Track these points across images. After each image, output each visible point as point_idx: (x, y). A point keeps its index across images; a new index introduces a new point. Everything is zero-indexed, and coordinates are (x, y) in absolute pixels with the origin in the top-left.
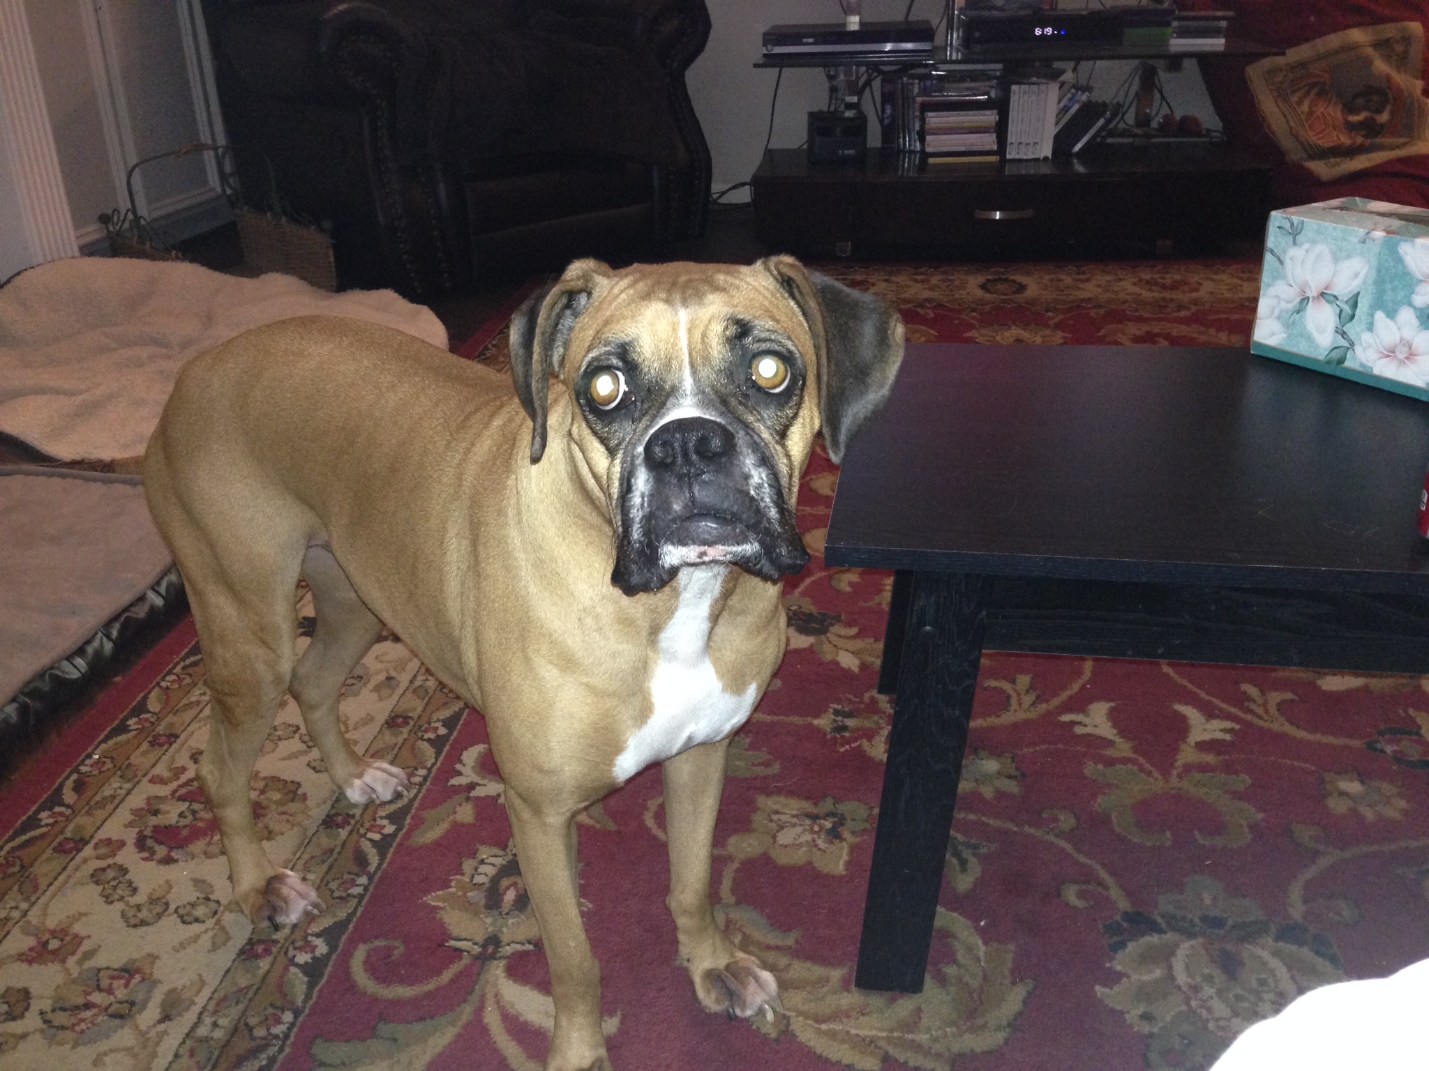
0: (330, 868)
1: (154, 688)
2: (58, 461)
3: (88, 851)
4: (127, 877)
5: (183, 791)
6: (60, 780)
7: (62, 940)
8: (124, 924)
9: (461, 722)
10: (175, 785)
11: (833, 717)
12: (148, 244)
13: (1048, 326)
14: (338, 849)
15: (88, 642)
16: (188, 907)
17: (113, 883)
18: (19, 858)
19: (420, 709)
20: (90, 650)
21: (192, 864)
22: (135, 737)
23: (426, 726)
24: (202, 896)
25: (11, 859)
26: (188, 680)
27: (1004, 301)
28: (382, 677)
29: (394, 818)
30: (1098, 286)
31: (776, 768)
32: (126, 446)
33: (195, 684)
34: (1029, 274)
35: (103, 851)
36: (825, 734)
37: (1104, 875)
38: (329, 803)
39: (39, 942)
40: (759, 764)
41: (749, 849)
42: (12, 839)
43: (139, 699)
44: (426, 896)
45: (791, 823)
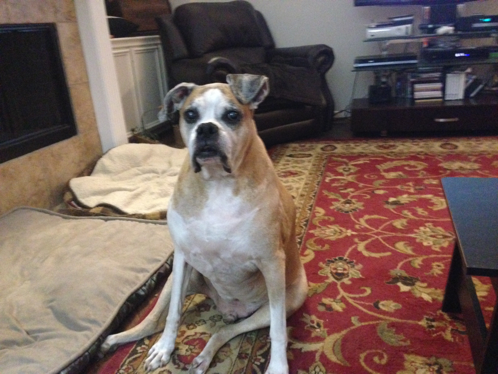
2: (128, 214)
10: (182, 338)
11: (426, 321)
12: (147, 138)
13: (471, 162)
31: (408, 343)
32: (148, 209)
34: (458, 141)
40: (401, 340)
45: (420, 367)
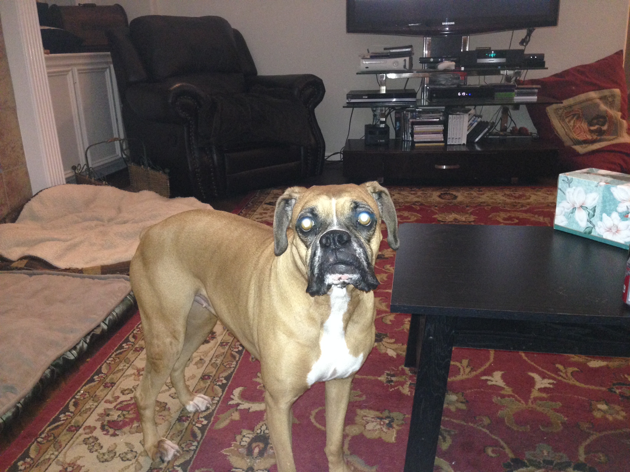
0: (182, 438)
1: (104, 363)
2: (60, 269)
3: (81, 431)
4: (98, 442)
5: (119, 406)
6: (67, 402)
7: (73, 467)
8: (98, 461)
9: (232, 378)
10: (115, 404)
11: (386, 376)
12: (93, 178)
13: (468, 213)
14: (184, 431)
15: (78, 344)
16: (124, 454)
17: (93, 444)
18: (53, 433)
19: (214, 372)
20: (78, 347)
21: (124, 437)
22: (98, 384)
23: (218, 379)
24: (130, 450)
25: (49, 434)
26: (118, 360)
27: (448, 202)
28: (198, 359)
29: (207, 418)
30: (488, 197)
31: (364, 397)
32: (87, 263)
33: (121, 362)
34: (458, 191)
35: (87, 431)
36: (383, 384)
37: (502, 443)
38: (179, 413)
39: (63, 468)
40: (357, 396)
41: (354, 432)
42: (49, 426)
43: (98, 368)
44: (221, 450)
45: (371, 421)
